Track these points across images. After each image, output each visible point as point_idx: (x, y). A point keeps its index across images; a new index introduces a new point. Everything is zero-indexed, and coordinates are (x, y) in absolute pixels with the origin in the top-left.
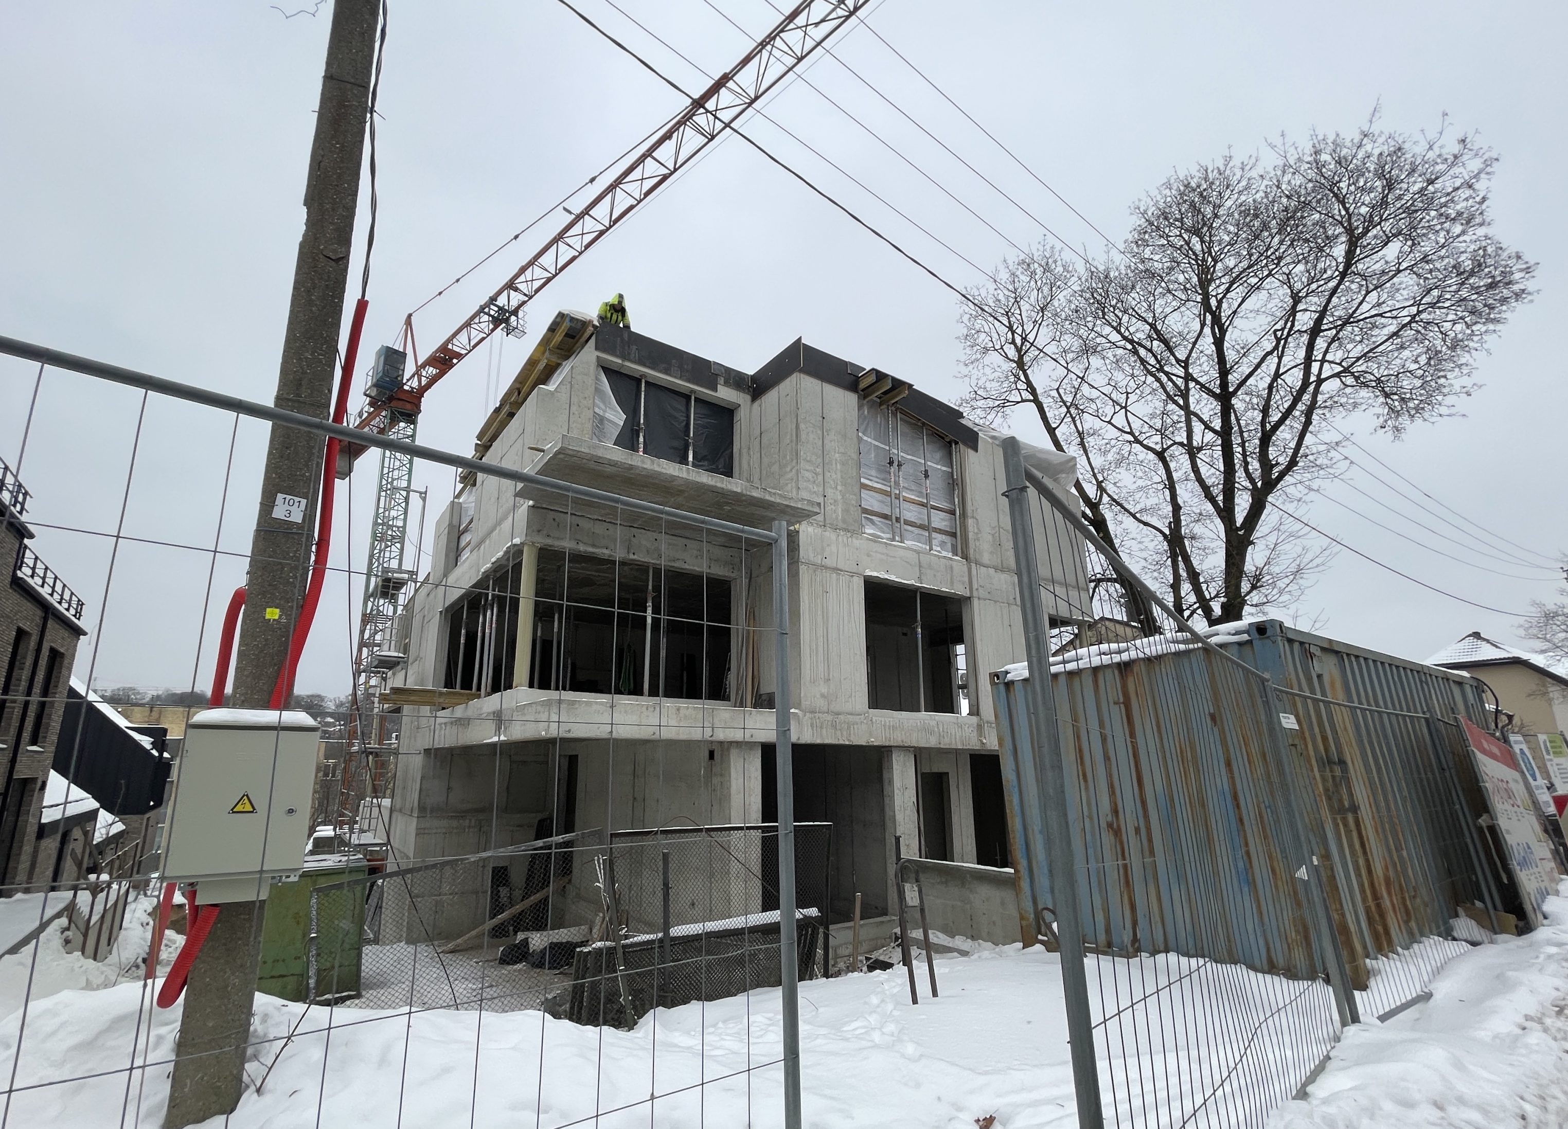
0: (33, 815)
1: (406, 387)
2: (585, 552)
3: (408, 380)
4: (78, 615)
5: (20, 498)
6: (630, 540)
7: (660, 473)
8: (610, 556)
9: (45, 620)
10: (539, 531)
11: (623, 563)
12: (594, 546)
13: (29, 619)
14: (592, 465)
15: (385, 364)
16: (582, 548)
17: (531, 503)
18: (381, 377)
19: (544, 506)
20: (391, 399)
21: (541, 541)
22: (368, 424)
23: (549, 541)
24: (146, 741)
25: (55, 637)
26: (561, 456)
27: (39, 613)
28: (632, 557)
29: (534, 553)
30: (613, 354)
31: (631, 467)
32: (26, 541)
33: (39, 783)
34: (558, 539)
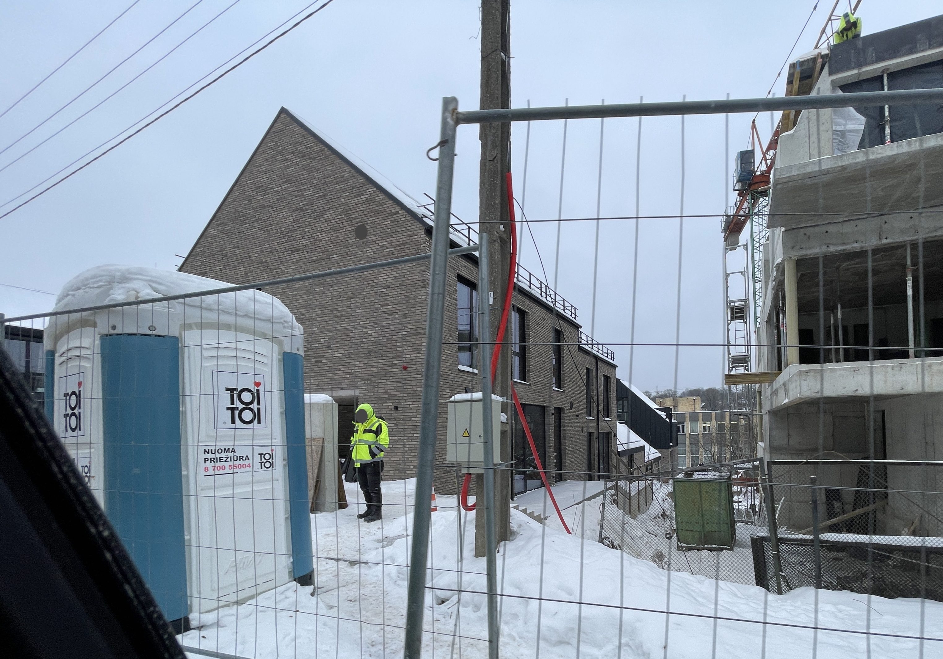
0: (614, 448)
1: (758, 173)
2: (837, 251)
3: (758, 167)
4: (613, 358)
5: (573, 312)
6: (881, 228)
7: (877, 160)
8: (862, 247)
9: (597, 363)
10: (793, 248)
11: (875, 251)
12: (843, 244)
13: (589, 363)
14: (808, 182)
15: (741, 164)
16: (832, 249)
17: (783, 229)
18: (741, 174)
19: (793, 227)
20: (750, 186)
21: (796, 254)
22: (741, 209)
23: (803, 252)
24: (663, 415)
25: (603, 370)
26: (779, 186)
27: (594, 360)
28: (884, 241)
29: (793, 265)
30: (849, 68)
31: (844, 168)
32: (580, 329)
33: (613, 434)
34: (810, 248)
